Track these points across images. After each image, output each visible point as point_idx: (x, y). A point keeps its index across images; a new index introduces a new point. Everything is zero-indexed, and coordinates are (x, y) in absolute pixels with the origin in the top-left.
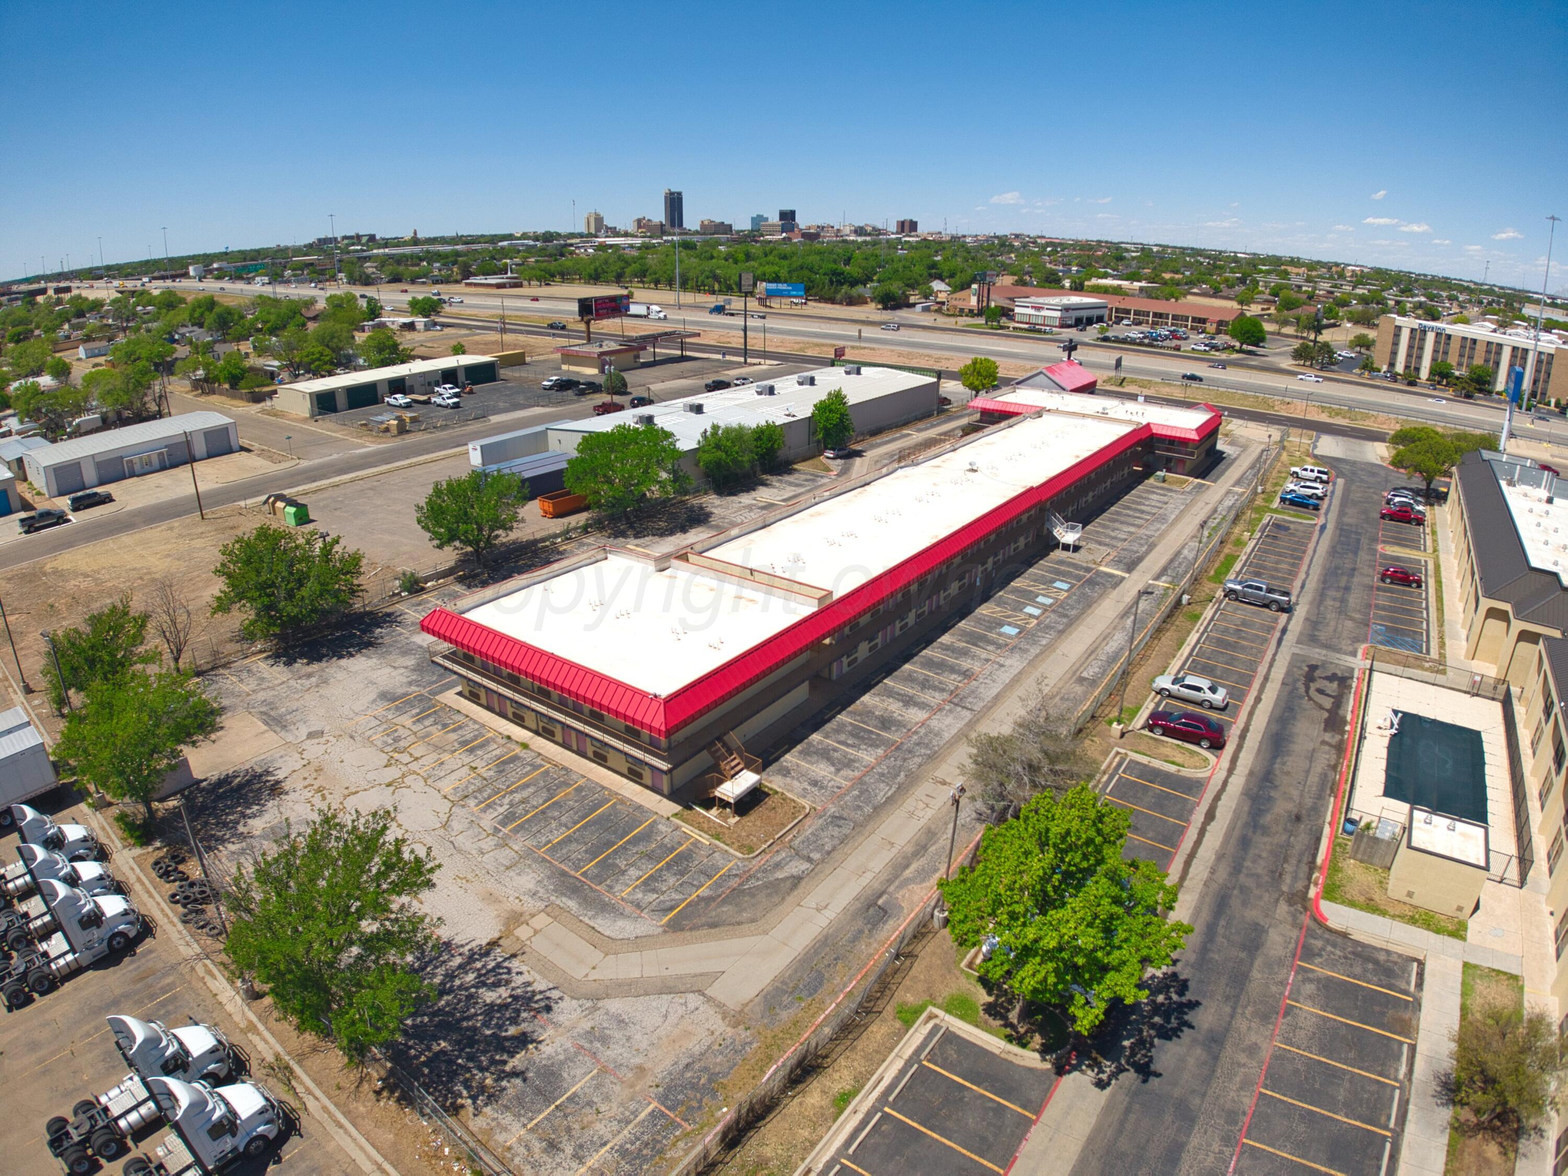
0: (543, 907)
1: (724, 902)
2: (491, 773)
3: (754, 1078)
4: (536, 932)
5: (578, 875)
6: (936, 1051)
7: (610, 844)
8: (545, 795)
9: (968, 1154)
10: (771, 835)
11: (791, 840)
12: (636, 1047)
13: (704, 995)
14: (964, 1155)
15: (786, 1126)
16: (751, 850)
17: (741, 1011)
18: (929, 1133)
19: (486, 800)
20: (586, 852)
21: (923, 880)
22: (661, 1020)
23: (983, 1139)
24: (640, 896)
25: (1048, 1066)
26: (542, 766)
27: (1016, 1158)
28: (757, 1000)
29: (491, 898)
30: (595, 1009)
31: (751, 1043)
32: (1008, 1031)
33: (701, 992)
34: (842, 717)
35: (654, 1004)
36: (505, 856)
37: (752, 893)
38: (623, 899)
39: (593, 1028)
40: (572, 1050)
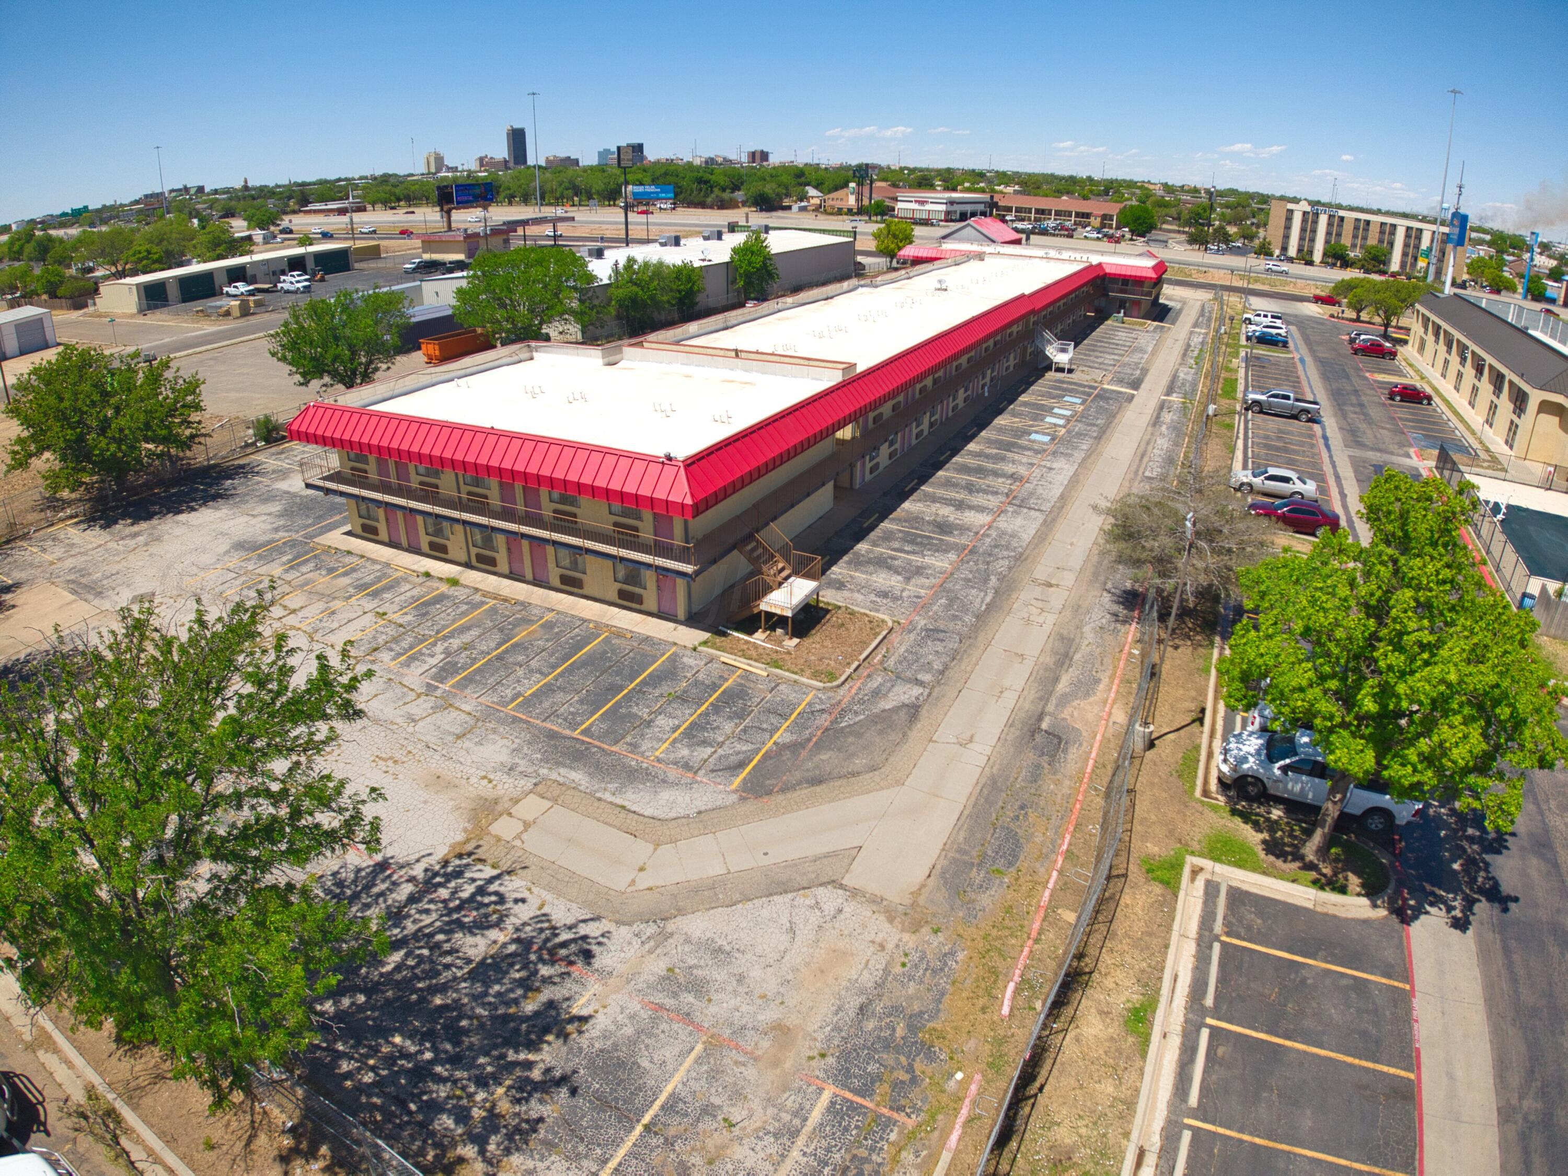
0: (530, 786)
1: (819, 746)
2: (409, 618)
3: (984, 1010)
4: (527, 825)
5: (576, 734)
6: (1231, 918)
7: (615, 689)
8: (497, 637)
9: (1357, 1061)
10: (853, 657)
11: (882, 662)
12: (757, 993)
13: (842, 887)
14: (1351, 1065)
15: (1073, 1082)
16: (832, 676)
17: (914, 904)
18: (1288, 1043)
19: (406, 651)
20: (581, 702)
21: (1087, 695)
22: (785, 938)
23: (1364, 1034)
24: (685, 752)
25: (1382, 912)
26: (483, 603)
27: (1418, 1050)
28: (931, 882)
29: (438, 782)
30: (664, 936)
31: (952, 953)
32: (1313, 875)
33: (835, 883)
34: (885, 525)
35: (765, 913)
36: (451, 720)
37: (856, 731)
38: (659, 760)
39: (670, 970)
40: (644, 1014)
